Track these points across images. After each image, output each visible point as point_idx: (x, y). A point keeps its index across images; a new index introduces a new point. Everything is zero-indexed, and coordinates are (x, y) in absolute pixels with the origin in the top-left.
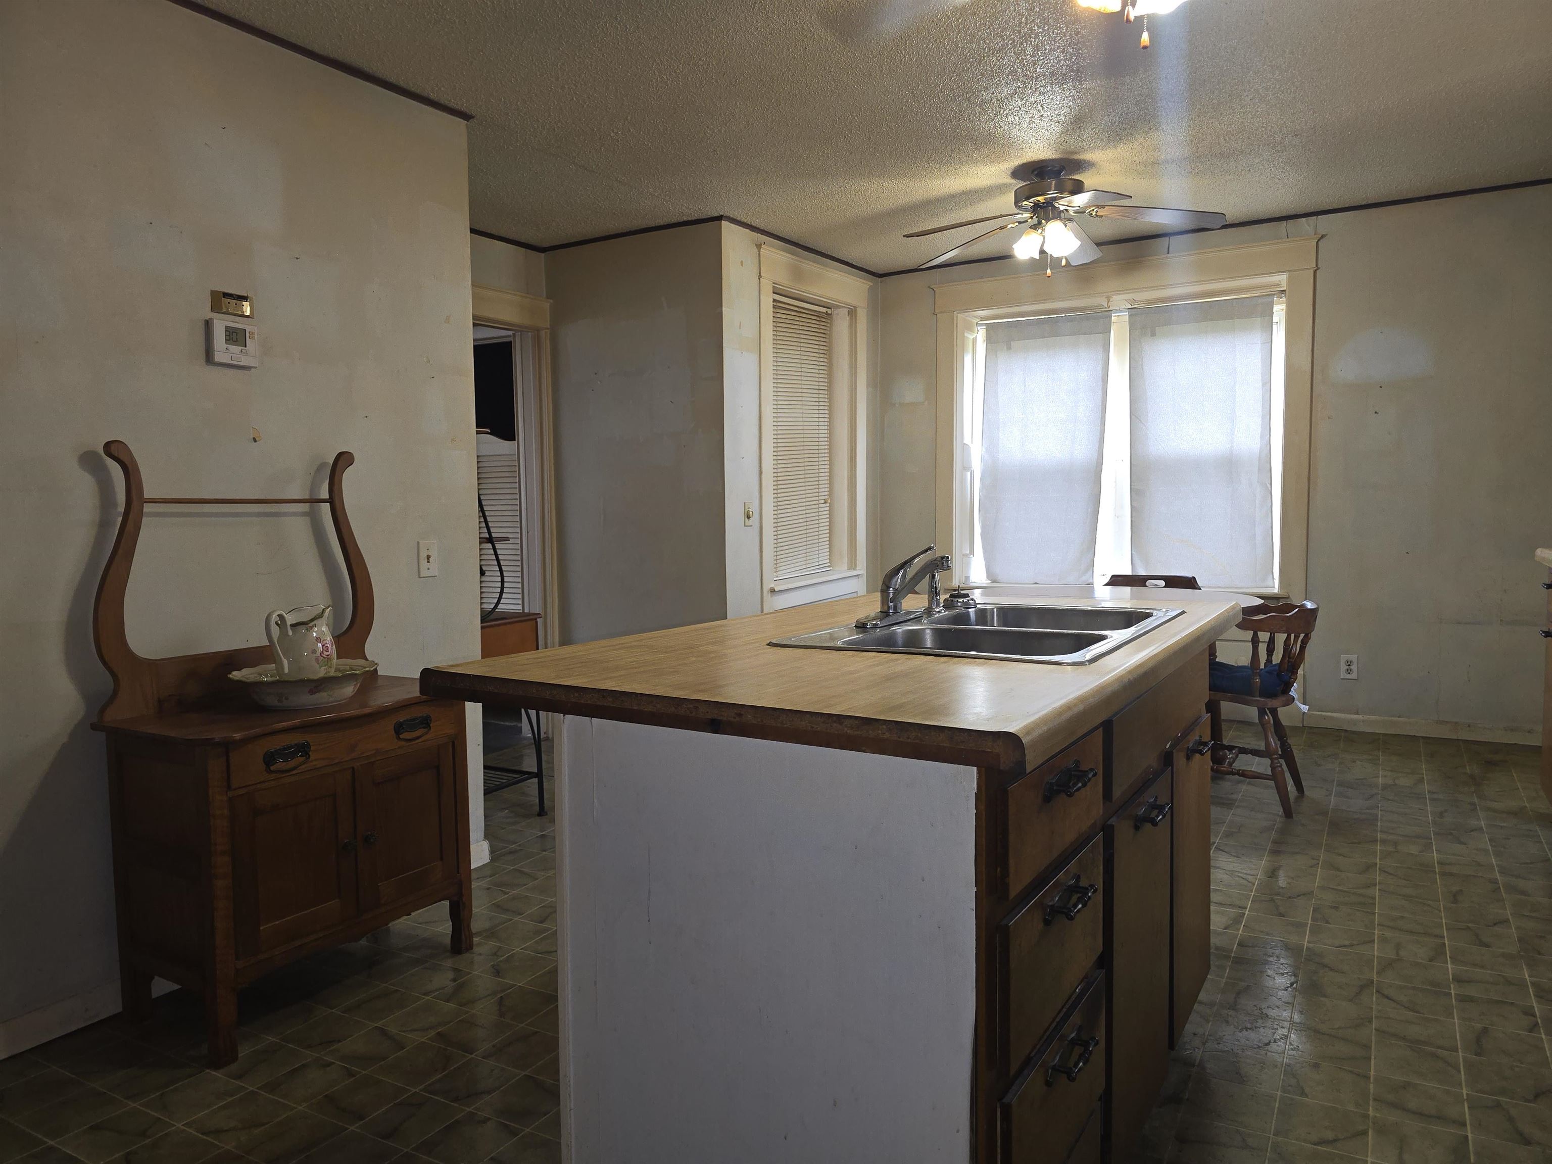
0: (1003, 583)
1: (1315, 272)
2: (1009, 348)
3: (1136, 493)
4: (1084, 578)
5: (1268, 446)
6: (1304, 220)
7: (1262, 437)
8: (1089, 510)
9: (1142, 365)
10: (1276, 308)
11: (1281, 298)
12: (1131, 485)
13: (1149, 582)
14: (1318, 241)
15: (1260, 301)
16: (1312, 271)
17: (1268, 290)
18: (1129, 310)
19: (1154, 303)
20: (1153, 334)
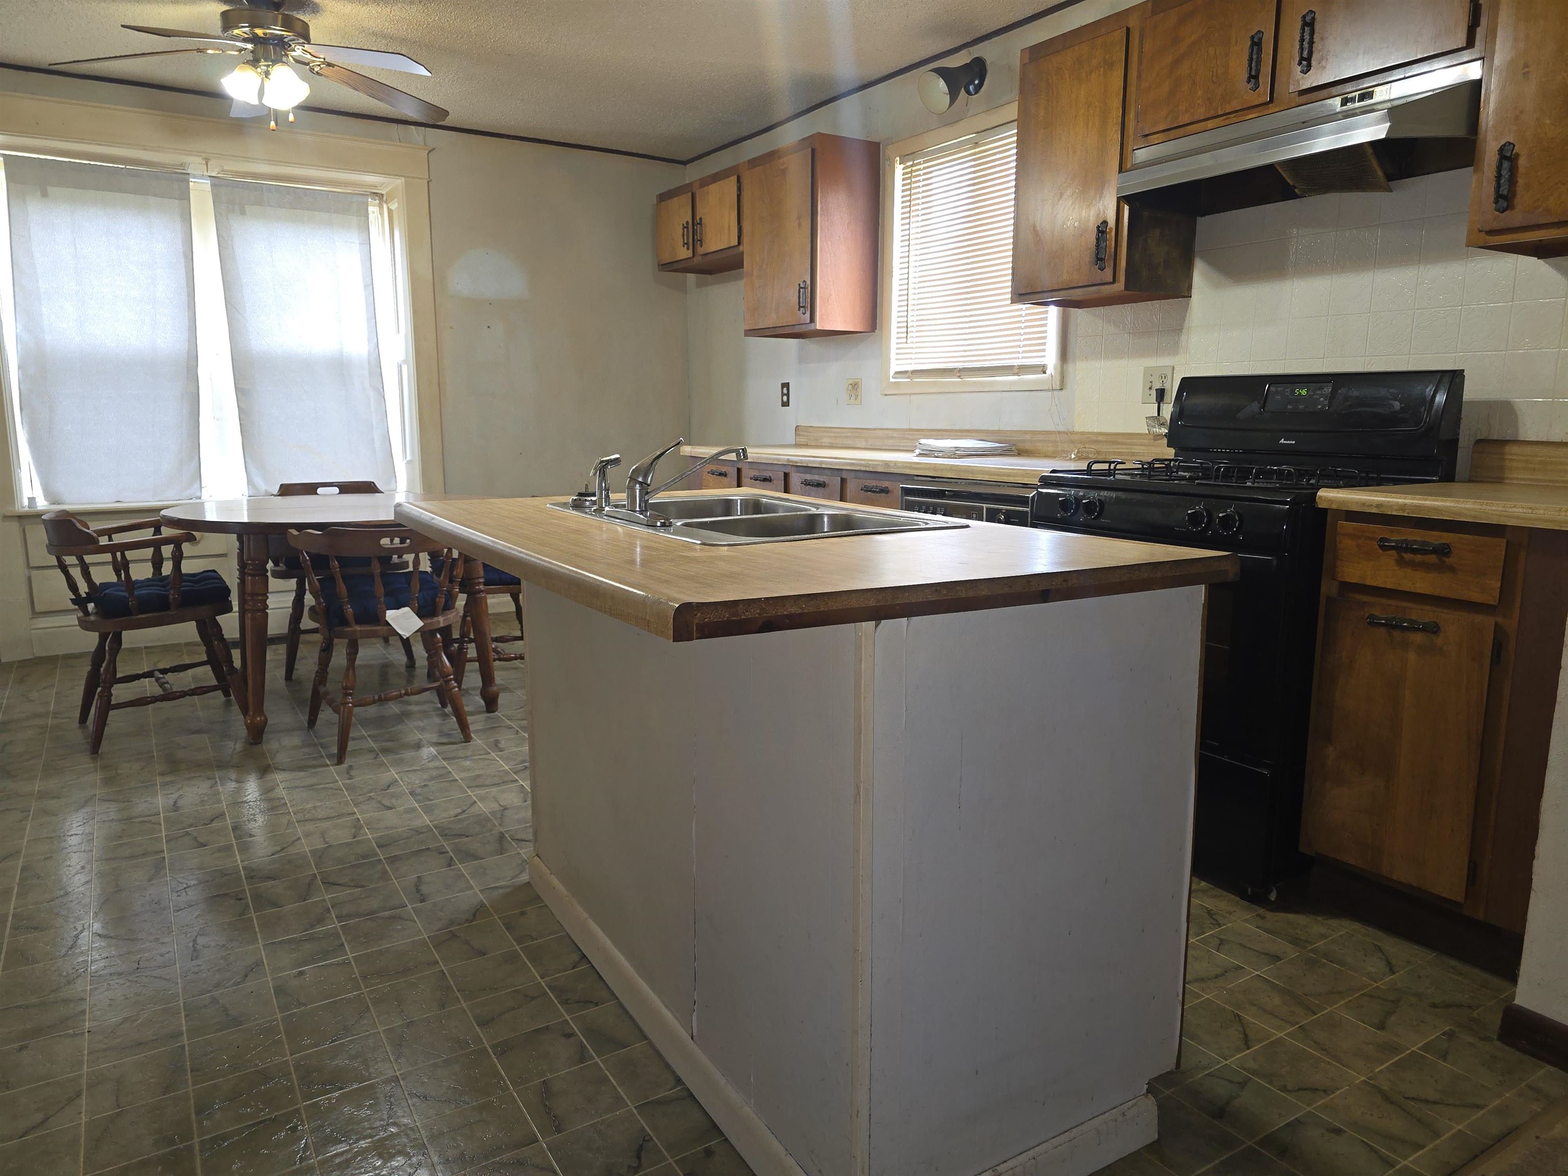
0: (68, 504)
1: (428, 182)
2: (45, 195)
3: (242, 392)
4: (189, 492)
5: (377, 350)
6: (413, 127)
7: (369, 340)
8: (184, 411)
9: (232, 245)
10: (370, 209)
11: (375, 200)
12: (235, 384)
13: (320, 490)
14: (429, 152)
15: (355, 199)
16: (426, 182)
17: (360, 189)
18: (212, 178)
19: (244, 177)
20: (243, 213)
